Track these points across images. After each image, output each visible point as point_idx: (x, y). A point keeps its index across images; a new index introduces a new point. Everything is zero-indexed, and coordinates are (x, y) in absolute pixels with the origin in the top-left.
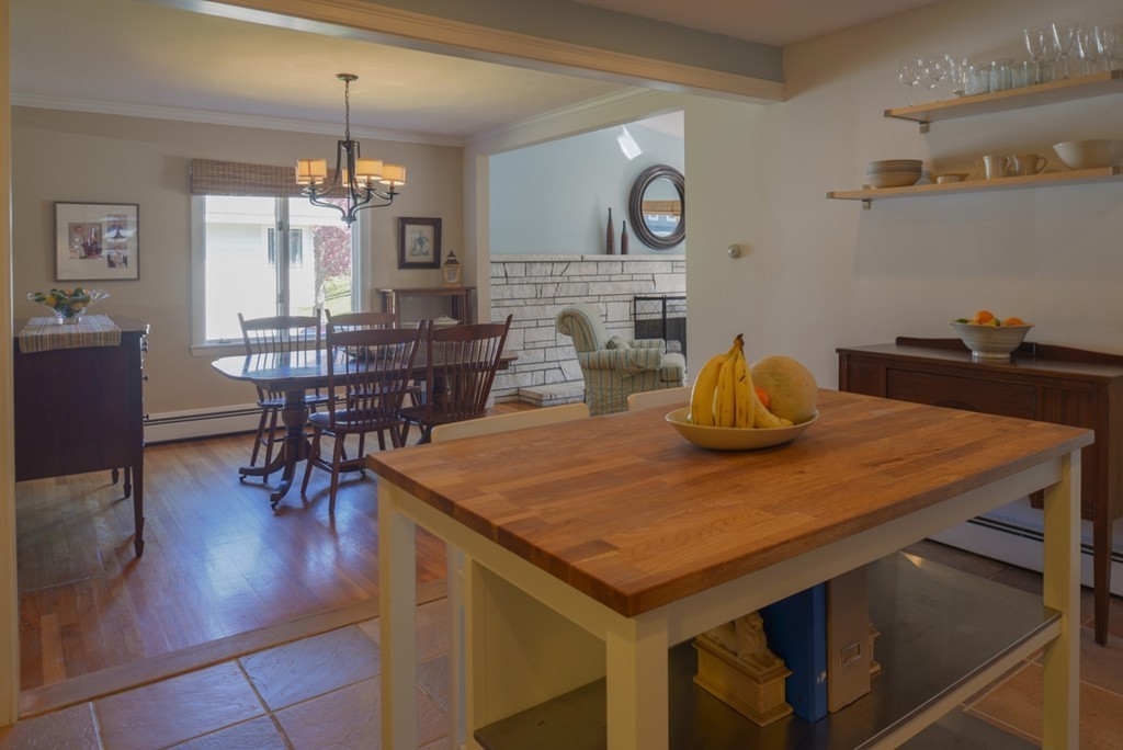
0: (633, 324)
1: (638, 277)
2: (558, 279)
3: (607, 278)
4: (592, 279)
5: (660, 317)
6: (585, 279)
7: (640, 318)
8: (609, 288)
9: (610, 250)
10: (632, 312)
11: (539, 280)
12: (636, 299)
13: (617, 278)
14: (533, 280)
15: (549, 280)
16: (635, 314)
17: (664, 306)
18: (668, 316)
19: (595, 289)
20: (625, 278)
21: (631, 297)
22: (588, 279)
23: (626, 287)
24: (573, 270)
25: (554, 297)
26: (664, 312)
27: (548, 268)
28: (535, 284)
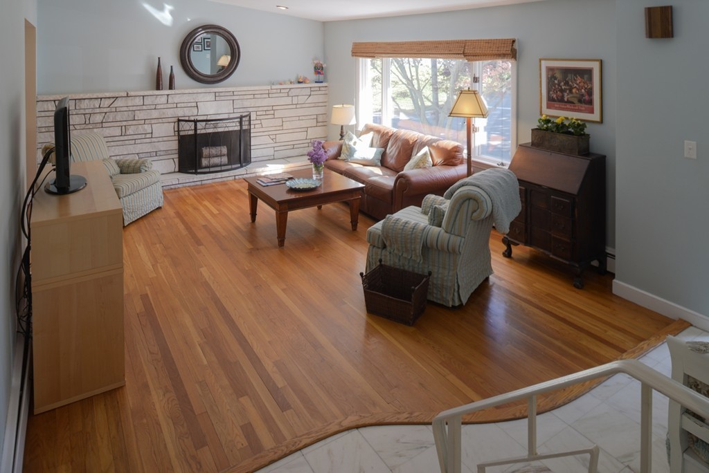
0: (176, 138)
1: (183, 105)
2: (105, 110)
3: (153, 107)
4: (138, 108)
5: (192, 132)
6: (131, 108)
7: (182, 133)
8: (155, 114)
9: (158, 87)
10: (176, 129)
11: (87, 111)
12: (179, 121)
13: (162, 106)
14: (82, 112)
15: (98, 111)
16: (178, 131)
17: (196, 125)
18: (198, 132)
19: (140, 115)
20: (169, 106)
21: (176, 119)
22: (134, 108)
23: (170, 113)
24: (119, 103)
25: (102, 123)
26: (196, 129)
27: (97, 103)
28: (84, 114)
